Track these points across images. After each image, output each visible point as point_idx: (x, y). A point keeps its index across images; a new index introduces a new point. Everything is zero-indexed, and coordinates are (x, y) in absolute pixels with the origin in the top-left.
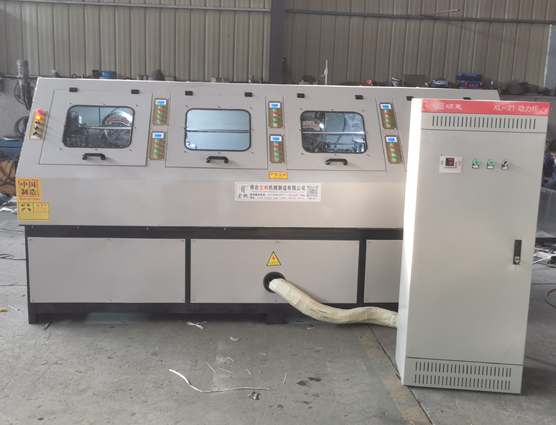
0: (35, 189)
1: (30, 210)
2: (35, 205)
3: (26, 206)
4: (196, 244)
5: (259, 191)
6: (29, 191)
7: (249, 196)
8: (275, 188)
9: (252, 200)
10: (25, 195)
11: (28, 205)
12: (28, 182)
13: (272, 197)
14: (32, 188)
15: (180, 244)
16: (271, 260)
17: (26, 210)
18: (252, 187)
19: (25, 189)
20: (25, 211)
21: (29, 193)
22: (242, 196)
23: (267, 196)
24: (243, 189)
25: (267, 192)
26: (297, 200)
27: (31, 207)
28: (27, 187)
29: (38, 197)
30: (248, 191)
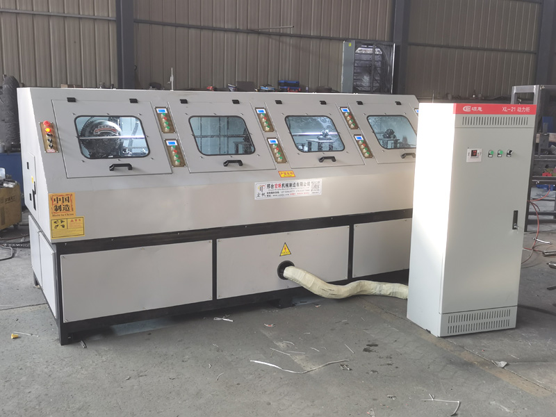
0: (69, 204)
1: (63, 226)
2: (69, 220)
3: (59, 223)
4: (222, 243)
5: (274, 190)
6: (62, 207)
7: (266, 194)
8: (287, 185)
9: (269, 198)
10: (59, 211)
11: (62, 222)
12: (61, 198)
13: (284, 193)
14: (66, 203)
15: (208, 244)
16: (284, 251)
17: (61, 227)
18: (268, 186)
19: (59, 205)
20: (58, 228)
21: (62, 209)
22: (261, 195)
23: (280, 193)
24: (261, 189)
25: (280, 190)
26: (303, 195)
27: (65, 224)
28: (60, 203)
29: (72, 213)
30: (266, 190)
